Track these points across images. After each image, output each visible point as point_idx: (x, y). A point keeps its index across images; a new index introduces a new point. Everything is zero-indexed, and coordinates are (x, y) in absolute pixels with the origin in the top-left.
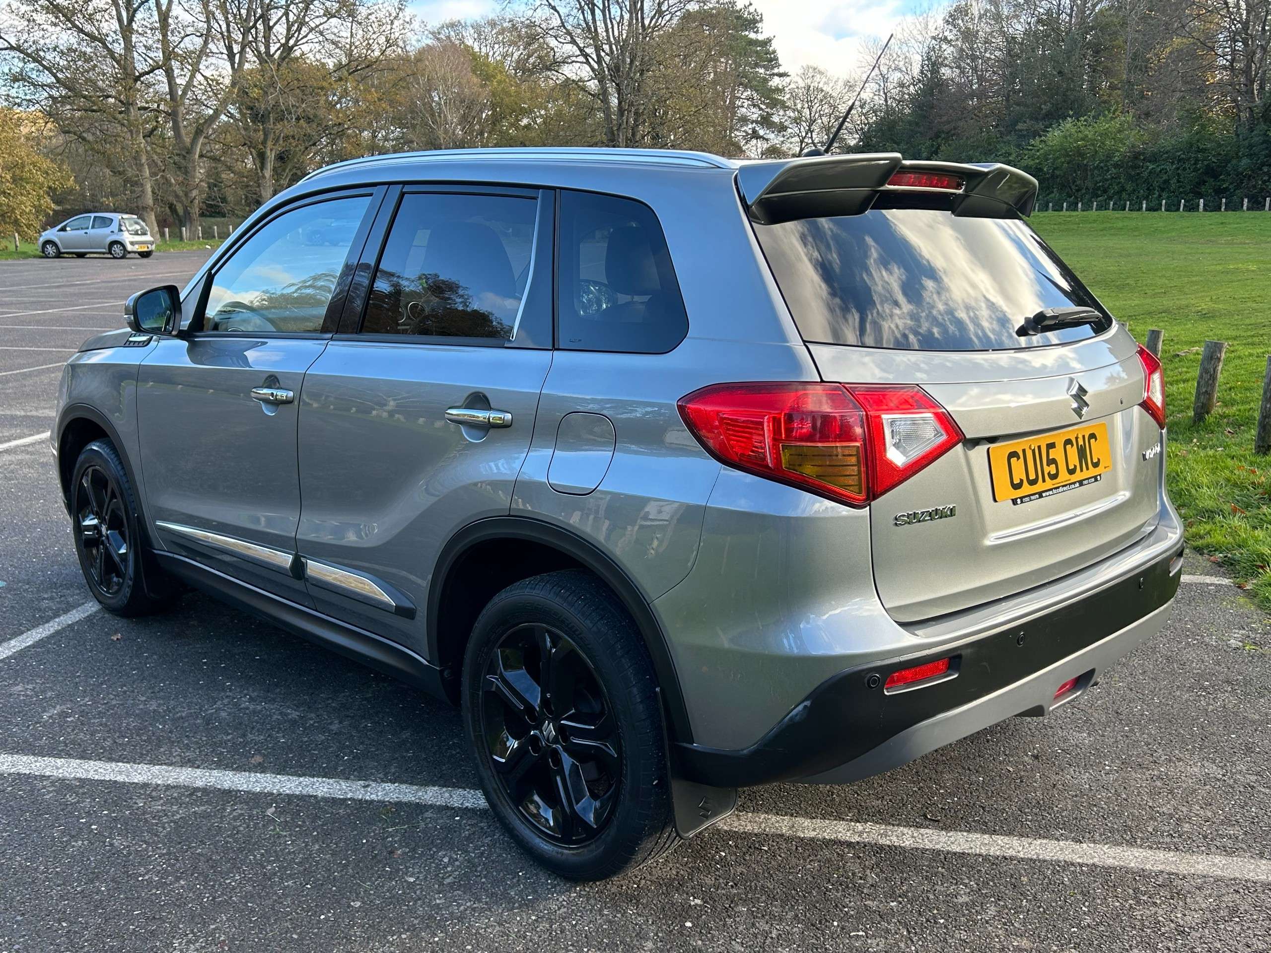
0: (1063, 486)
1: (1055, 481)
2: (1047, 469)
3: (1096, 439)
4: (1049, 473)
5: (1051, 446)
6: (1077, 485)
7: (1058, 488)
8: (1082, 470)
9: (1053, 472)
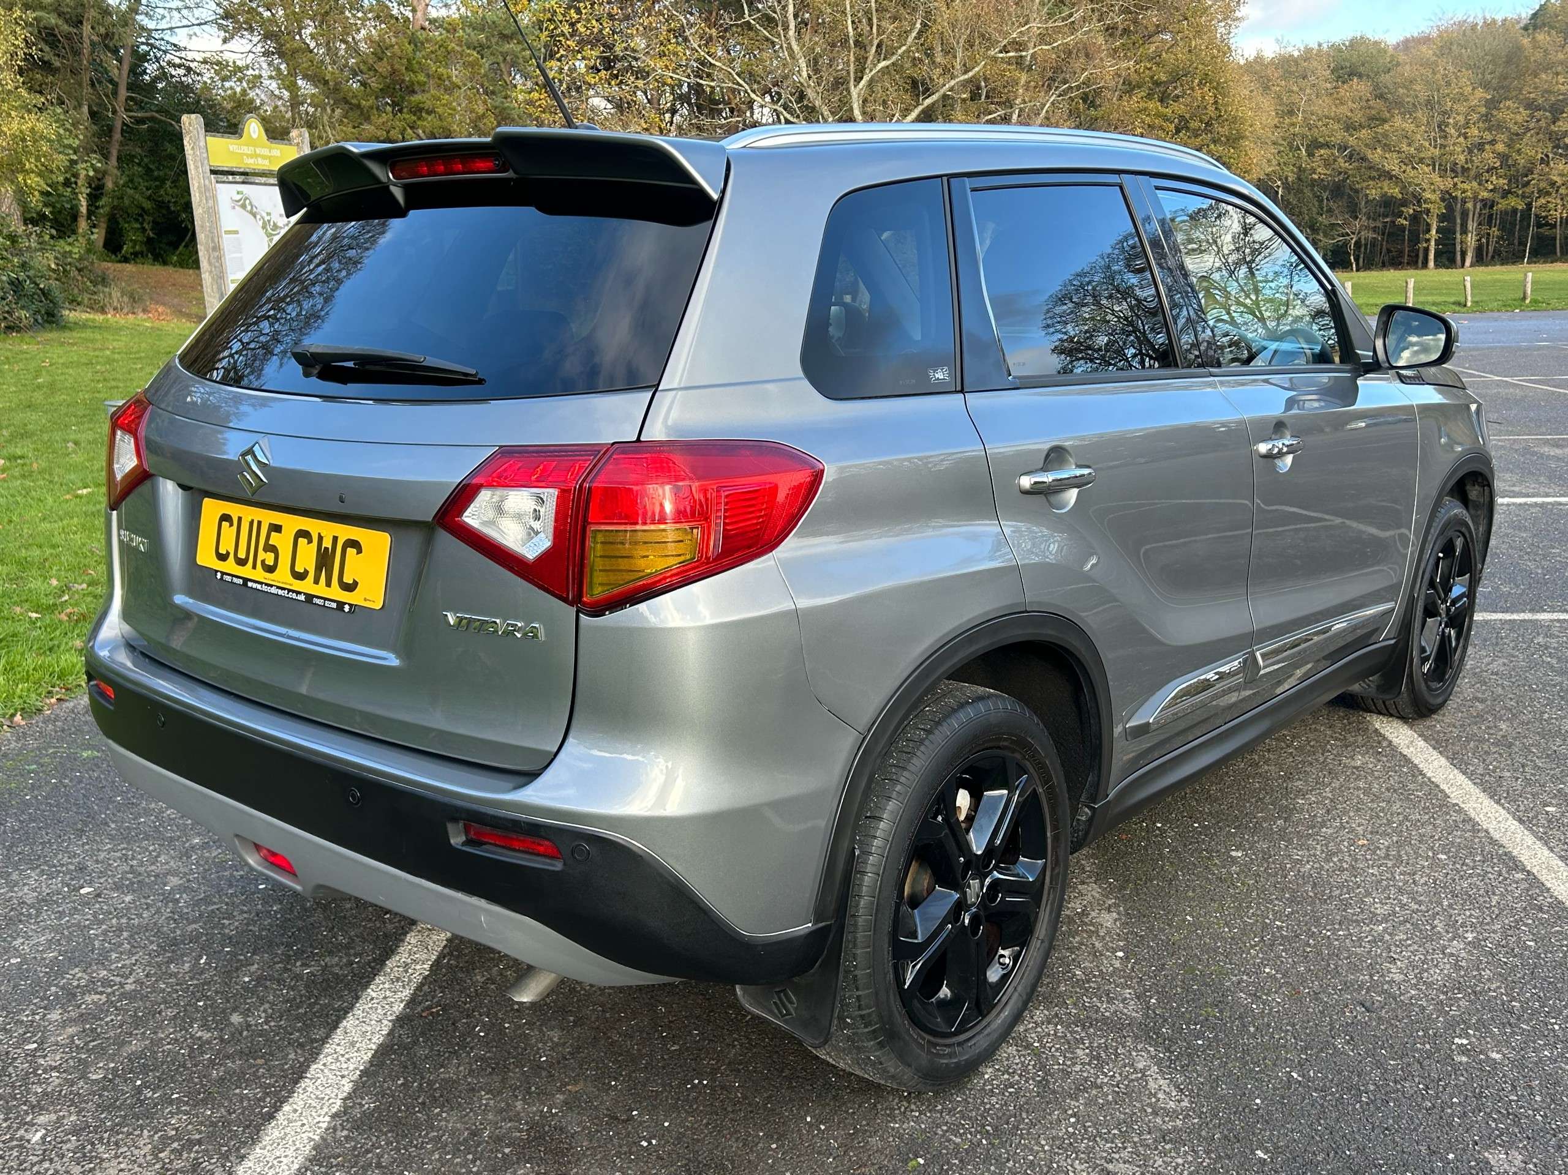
0: (278, 587)
1: (268, 575)
2: (262, 555)
3: (360, 551)
4: (263, 562)
5: (277, 528)
6: (302, 598)
7: (272, 586)
8: (316, 582)
9: (270, 562)
